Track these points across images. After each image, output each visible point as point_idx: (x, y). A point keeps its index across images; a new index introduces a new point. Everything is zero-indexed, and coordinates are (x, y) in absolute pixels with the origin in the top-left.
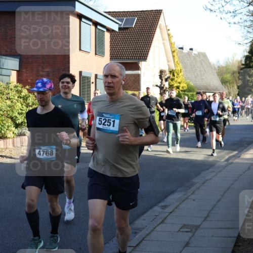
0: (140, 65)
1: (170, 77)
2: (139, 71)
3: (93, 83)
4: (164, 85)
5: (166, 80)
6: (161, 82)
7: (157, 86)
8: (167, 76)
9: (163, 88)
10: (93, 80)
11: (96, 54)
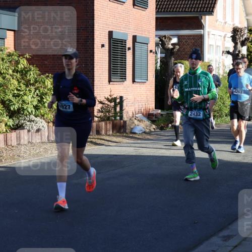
0: (202, 21)
1: (249, 39)
2: (202, 30)
3: (129, 49)
4: (239, 52)
5: (243, 44)
6: (235, 47)
7: (228, 52)
8: (245, 36)
9: (238, 55)
10: (129, 44)
11: (134, 5)
